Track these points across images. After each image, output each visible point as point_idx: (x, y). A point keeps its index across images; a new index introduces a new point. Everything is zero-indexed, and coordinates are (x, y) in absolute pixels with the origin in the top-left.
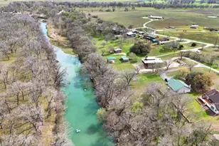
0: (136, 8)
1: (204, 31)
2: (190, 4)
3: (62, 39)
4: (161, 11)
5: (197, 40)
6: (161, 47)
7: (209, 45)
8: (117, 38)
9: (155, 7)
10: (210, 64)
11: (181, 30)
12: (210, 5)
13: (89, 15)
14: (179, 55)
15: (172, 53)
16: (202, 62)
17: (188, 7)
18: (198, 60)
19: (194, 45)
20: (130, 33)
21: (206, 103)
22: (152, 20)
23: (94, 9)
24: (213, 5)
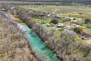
0: (47, 6)
1: (78, 14)
2: (70, 4)
3: (18, 19)
4: (59, 7)
5: (76, 17)
6: (62, 20)
7: (80, 19)
8: (44, 18)
9: (56, 5)
10: (81, 25)
11: (69, 14)
12: (78, 4)
13: (27, 9)
14: (70, 23)
15: (67, 22)
16: (79, 25)
17: (70, 5)
18: (77, 24)
19: (75, 19)
20: (49, 16)
21: (82, 37)
22: (56, 11)
23: (28, 6)
24: (80, 4)
